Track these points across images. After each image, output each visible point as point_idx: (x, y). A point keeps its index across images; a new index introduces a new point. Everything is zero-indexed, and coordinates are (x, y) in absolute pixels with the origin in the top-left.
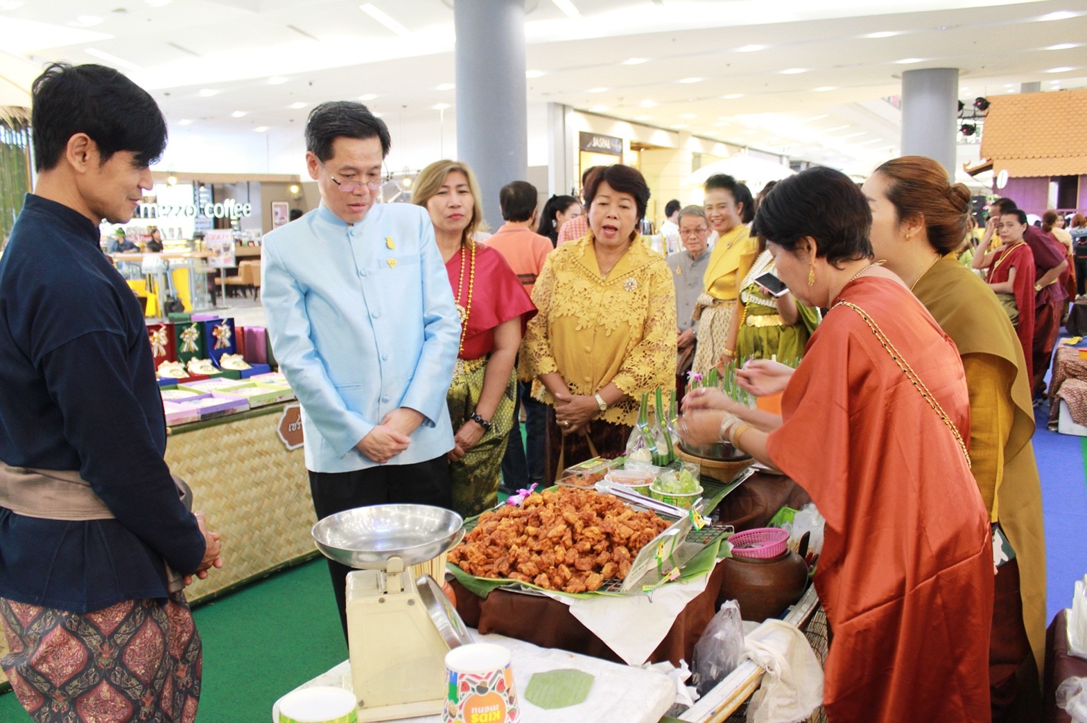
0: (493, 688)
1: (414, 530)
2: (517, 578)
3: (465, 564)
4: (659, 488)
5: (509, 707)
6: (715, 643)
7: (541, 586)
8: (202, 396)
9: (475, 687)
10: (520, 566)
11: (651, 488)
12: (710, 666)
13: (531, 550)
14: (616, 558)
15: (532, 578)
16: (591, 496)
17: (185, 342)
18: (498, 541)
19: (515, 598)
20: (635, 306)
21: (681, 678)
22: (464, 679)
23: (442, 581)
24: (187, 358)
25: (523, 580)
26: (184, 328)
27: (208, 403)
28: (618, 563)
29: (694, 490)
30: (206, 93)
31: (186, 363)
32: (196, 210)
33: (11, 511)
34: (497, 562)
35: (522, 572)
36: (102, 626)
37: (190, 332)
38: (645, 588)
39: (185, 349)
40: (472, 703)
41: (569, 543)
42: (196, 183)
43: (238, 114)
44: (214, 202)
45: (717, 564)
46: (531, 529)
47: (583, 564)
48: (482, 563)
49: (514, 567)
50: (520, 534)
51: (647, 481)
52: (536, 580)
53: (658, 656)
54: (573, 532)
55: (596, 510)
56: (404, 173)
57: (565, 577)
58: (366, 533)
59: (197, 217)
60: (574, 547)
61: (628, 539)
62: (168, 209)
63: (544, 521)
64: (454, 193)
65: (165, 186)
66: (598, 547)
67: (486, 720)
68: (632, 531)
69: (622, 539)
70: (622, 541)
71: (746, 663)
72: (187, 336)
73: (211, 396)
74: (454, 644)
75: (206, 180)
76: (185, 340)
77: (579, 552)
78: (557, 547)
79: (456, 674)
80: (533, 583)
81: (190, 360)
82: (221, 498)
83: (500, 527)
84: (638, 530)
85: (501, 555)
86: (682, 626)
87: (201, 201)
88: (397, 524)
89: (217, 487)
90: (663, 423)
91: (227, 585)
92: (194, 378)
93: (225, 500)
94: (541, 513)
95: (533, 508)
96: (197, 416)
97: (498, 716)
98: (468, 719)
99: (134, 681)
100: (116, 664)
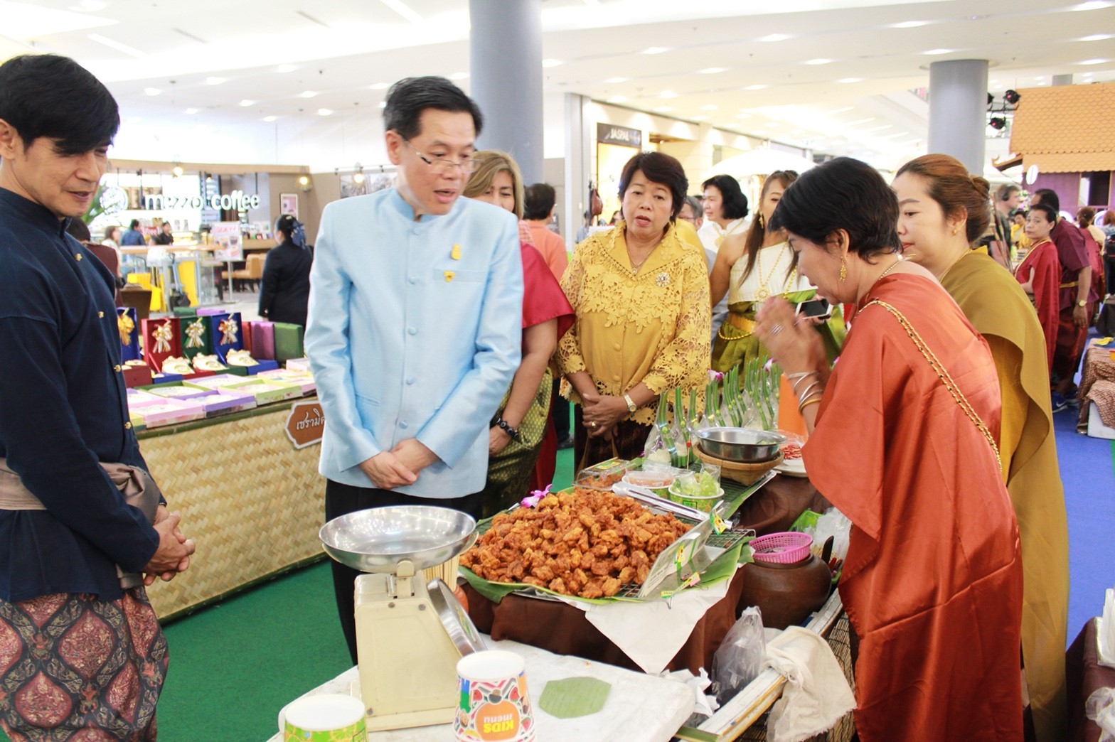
0: (507, 697)
1: (425, 533)
2: (531, 583)
3: (477, 568)
4: (678, 490)
5: (522, 716)
6: (735, 651)
7: (556, 591)
8: (207, 393)
9: (488, 696)
10: (534, 570)
11: (670, 490)
12: (730, 674)
13: (546, 554)
14: (634, 562)
15: (547, 583)
16: (608, 498)
17: (190, 338)
18: (512, 544)
19: (529, 602)
20: (667, 302)
21: (701, 686)
22: (476, 688)
23: (454, 585)
24: (192, 353)
25: (538, 584)
26: (189, 322)
27: (213, 400)
28: (635, 567)
29: (714, 491)
30: (213, 81)
31: (191, 359)
32: (203, 202)
34: (511, 565)
35: (536, 576)
36: (36, 617)
37: (195, 327)
38: (663, 594)
39: (190, 344)
40: (485, 712)
41: (585, 546)
42: (203, 174)
43: (246, 103)
44: (221, 194)
45: (738, 569)
46: (546, 532)
47: (599, 568)
48: (495, 567)
49: (528, 571)
50: (534, 537)
51: (665, 483)
52: (551, 585)
53: (678, 663)
54: (590, 535)
55: (614, 513)
57: (581, 582)
58: (375, 535)
59: (203, 209)
60: (590, 551)
61: (647, 543)
62: (173, 201)
63: (559, 524)
65: (170, 176)
66: (616, 551)
67: (498, 730)
68: (651, 535)
69: (640, 543)
70: (640, 545)
71: (767, 672)
72: (192, 331)
73: (217, 393)
74: (466, 651)
75: (214, 172)
76: (190, 335)
77: (595, 556)
78: (573, 551)
79: (468, 682)
80: (548, 588)
81: (196, 355)
82: (227, 498)
83: (514, 530)
84: (656, 534)
85: (515, 559)
86: (702, 634)
87: (208, 192)
88: (407, 526)
89: (223, 486)
90: (683, 423)
91: (233, 587)
92: (199, 374)
93: (231, 499)
94: (557, 515)
95: (548, 510)
96: (202, 414)
97: (511, 725)
98: (481, 729)
99: (72, 674)
100: (51, 655)
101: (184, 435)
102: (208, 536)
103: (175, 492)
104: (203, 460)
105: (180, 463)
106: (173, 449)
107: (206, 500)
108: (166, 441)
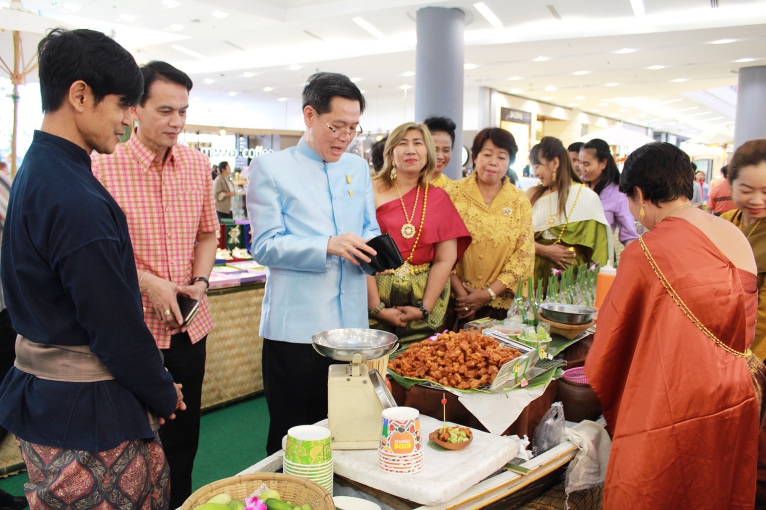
0: (408, 430)
1: (369, 343)
2: (429, 379)
3: (399, 370)
4: (523, 337)
5: (416, 442)
6: (547, 427)
7: (443, 384)
8: (241, 272)
9: (397, 428)
10: (432, 373)
11: (518, 337)
12: (544, 442)
13: (439, 365)
14: (490, 372)
15: (438, 380)
16: (479, 337)
17: (231, 237)
18: (420, 358)
19: (427, 390)
20: (513, 226)
21: (524, 444)
22: (392, 423)
23: (384, 377)
24: (232, 247)
25: (433, 380)
26: (231, 228)
27: (245, 276)
28: (490, 375)
29: (545, 339)
30: (248, 75)
31: (231, 250)
32: (237, 153)
33: (34, 376)
34: (418, 370)
35: (432, 376)
36: (106, 460)
37: (235, 231)
38: (504, 389)
39: (231, 241)
40: (395, 437)
41: (462, 361)
42: (238, 135)
43: (268, 89)
44: (249, 147)
45: (552, 381)
46: (440, 353)
47: (469, 374)
48: (409, 370)
49: (428, 373)
50: (433, 355)
51: (516, 333)
52: (440, 381)
53: (511, 431)
54: (465, 355)
55: (481, 345)
56: (378, 132)
57: (458, 381)
58: (342, 343)
59: (237, 158)
60: (465, 364)
61: (498, 362)
62: (218, 152)
63: (448, 348)
64: (411, 144)
65: (217, 136)
66: (480, 365)
67: (402, 448)
68: (501, 358)
69: (494, 361)
70: (494, 363)
71: (566, 443)
72: (233, 233)
73: (246, 271)
74: (387, 407)
75: (245, 133)
76: (231, 236)
77: (468, 367)
78: (454, 363)
79: (387, 420)
80: (438, 382)
81: (234, 248)
82: (250, 337)
83: (421, 350)
84: (504, 357)
85: (420, 366)
86: (527, 415)
87: (241, 147)
88: (359, 339)
89: (248, 329)
90: (532, 299)
91: (250, 393)
92: (236, 260)
93: (252, 338)
94: (447, 343)
95: (442, 341)
96: (238, 283)
97: (409, 446)
98: (393, 446)
99: (126, 500)
100: (114, 487)
101: (226, 296)
102: (237, 359)
103: (219, 331)
104: (236, 312)
105: (223, 313)
106: (219, 304)
107: (237, 337)
108: (215, 299)
